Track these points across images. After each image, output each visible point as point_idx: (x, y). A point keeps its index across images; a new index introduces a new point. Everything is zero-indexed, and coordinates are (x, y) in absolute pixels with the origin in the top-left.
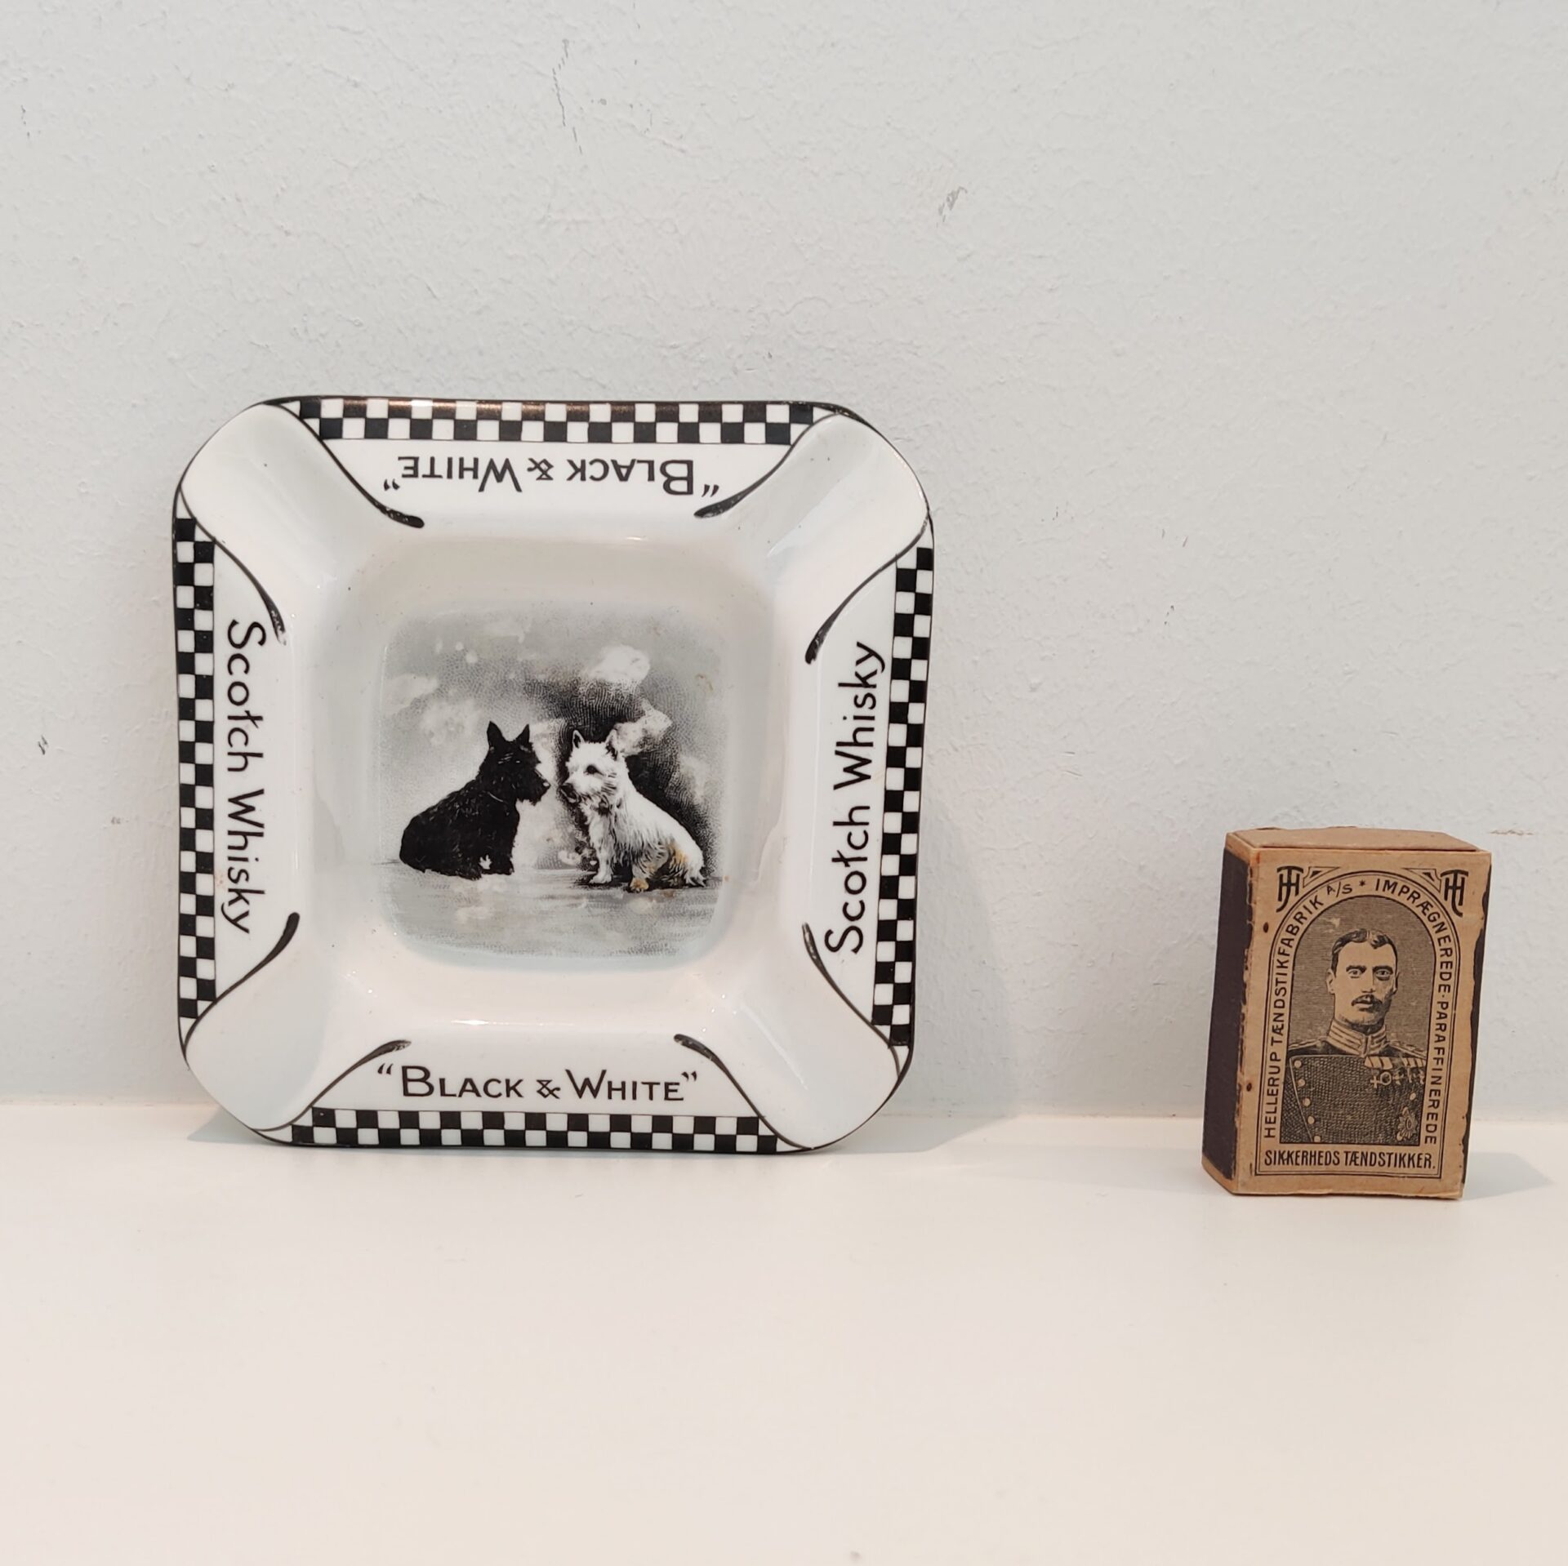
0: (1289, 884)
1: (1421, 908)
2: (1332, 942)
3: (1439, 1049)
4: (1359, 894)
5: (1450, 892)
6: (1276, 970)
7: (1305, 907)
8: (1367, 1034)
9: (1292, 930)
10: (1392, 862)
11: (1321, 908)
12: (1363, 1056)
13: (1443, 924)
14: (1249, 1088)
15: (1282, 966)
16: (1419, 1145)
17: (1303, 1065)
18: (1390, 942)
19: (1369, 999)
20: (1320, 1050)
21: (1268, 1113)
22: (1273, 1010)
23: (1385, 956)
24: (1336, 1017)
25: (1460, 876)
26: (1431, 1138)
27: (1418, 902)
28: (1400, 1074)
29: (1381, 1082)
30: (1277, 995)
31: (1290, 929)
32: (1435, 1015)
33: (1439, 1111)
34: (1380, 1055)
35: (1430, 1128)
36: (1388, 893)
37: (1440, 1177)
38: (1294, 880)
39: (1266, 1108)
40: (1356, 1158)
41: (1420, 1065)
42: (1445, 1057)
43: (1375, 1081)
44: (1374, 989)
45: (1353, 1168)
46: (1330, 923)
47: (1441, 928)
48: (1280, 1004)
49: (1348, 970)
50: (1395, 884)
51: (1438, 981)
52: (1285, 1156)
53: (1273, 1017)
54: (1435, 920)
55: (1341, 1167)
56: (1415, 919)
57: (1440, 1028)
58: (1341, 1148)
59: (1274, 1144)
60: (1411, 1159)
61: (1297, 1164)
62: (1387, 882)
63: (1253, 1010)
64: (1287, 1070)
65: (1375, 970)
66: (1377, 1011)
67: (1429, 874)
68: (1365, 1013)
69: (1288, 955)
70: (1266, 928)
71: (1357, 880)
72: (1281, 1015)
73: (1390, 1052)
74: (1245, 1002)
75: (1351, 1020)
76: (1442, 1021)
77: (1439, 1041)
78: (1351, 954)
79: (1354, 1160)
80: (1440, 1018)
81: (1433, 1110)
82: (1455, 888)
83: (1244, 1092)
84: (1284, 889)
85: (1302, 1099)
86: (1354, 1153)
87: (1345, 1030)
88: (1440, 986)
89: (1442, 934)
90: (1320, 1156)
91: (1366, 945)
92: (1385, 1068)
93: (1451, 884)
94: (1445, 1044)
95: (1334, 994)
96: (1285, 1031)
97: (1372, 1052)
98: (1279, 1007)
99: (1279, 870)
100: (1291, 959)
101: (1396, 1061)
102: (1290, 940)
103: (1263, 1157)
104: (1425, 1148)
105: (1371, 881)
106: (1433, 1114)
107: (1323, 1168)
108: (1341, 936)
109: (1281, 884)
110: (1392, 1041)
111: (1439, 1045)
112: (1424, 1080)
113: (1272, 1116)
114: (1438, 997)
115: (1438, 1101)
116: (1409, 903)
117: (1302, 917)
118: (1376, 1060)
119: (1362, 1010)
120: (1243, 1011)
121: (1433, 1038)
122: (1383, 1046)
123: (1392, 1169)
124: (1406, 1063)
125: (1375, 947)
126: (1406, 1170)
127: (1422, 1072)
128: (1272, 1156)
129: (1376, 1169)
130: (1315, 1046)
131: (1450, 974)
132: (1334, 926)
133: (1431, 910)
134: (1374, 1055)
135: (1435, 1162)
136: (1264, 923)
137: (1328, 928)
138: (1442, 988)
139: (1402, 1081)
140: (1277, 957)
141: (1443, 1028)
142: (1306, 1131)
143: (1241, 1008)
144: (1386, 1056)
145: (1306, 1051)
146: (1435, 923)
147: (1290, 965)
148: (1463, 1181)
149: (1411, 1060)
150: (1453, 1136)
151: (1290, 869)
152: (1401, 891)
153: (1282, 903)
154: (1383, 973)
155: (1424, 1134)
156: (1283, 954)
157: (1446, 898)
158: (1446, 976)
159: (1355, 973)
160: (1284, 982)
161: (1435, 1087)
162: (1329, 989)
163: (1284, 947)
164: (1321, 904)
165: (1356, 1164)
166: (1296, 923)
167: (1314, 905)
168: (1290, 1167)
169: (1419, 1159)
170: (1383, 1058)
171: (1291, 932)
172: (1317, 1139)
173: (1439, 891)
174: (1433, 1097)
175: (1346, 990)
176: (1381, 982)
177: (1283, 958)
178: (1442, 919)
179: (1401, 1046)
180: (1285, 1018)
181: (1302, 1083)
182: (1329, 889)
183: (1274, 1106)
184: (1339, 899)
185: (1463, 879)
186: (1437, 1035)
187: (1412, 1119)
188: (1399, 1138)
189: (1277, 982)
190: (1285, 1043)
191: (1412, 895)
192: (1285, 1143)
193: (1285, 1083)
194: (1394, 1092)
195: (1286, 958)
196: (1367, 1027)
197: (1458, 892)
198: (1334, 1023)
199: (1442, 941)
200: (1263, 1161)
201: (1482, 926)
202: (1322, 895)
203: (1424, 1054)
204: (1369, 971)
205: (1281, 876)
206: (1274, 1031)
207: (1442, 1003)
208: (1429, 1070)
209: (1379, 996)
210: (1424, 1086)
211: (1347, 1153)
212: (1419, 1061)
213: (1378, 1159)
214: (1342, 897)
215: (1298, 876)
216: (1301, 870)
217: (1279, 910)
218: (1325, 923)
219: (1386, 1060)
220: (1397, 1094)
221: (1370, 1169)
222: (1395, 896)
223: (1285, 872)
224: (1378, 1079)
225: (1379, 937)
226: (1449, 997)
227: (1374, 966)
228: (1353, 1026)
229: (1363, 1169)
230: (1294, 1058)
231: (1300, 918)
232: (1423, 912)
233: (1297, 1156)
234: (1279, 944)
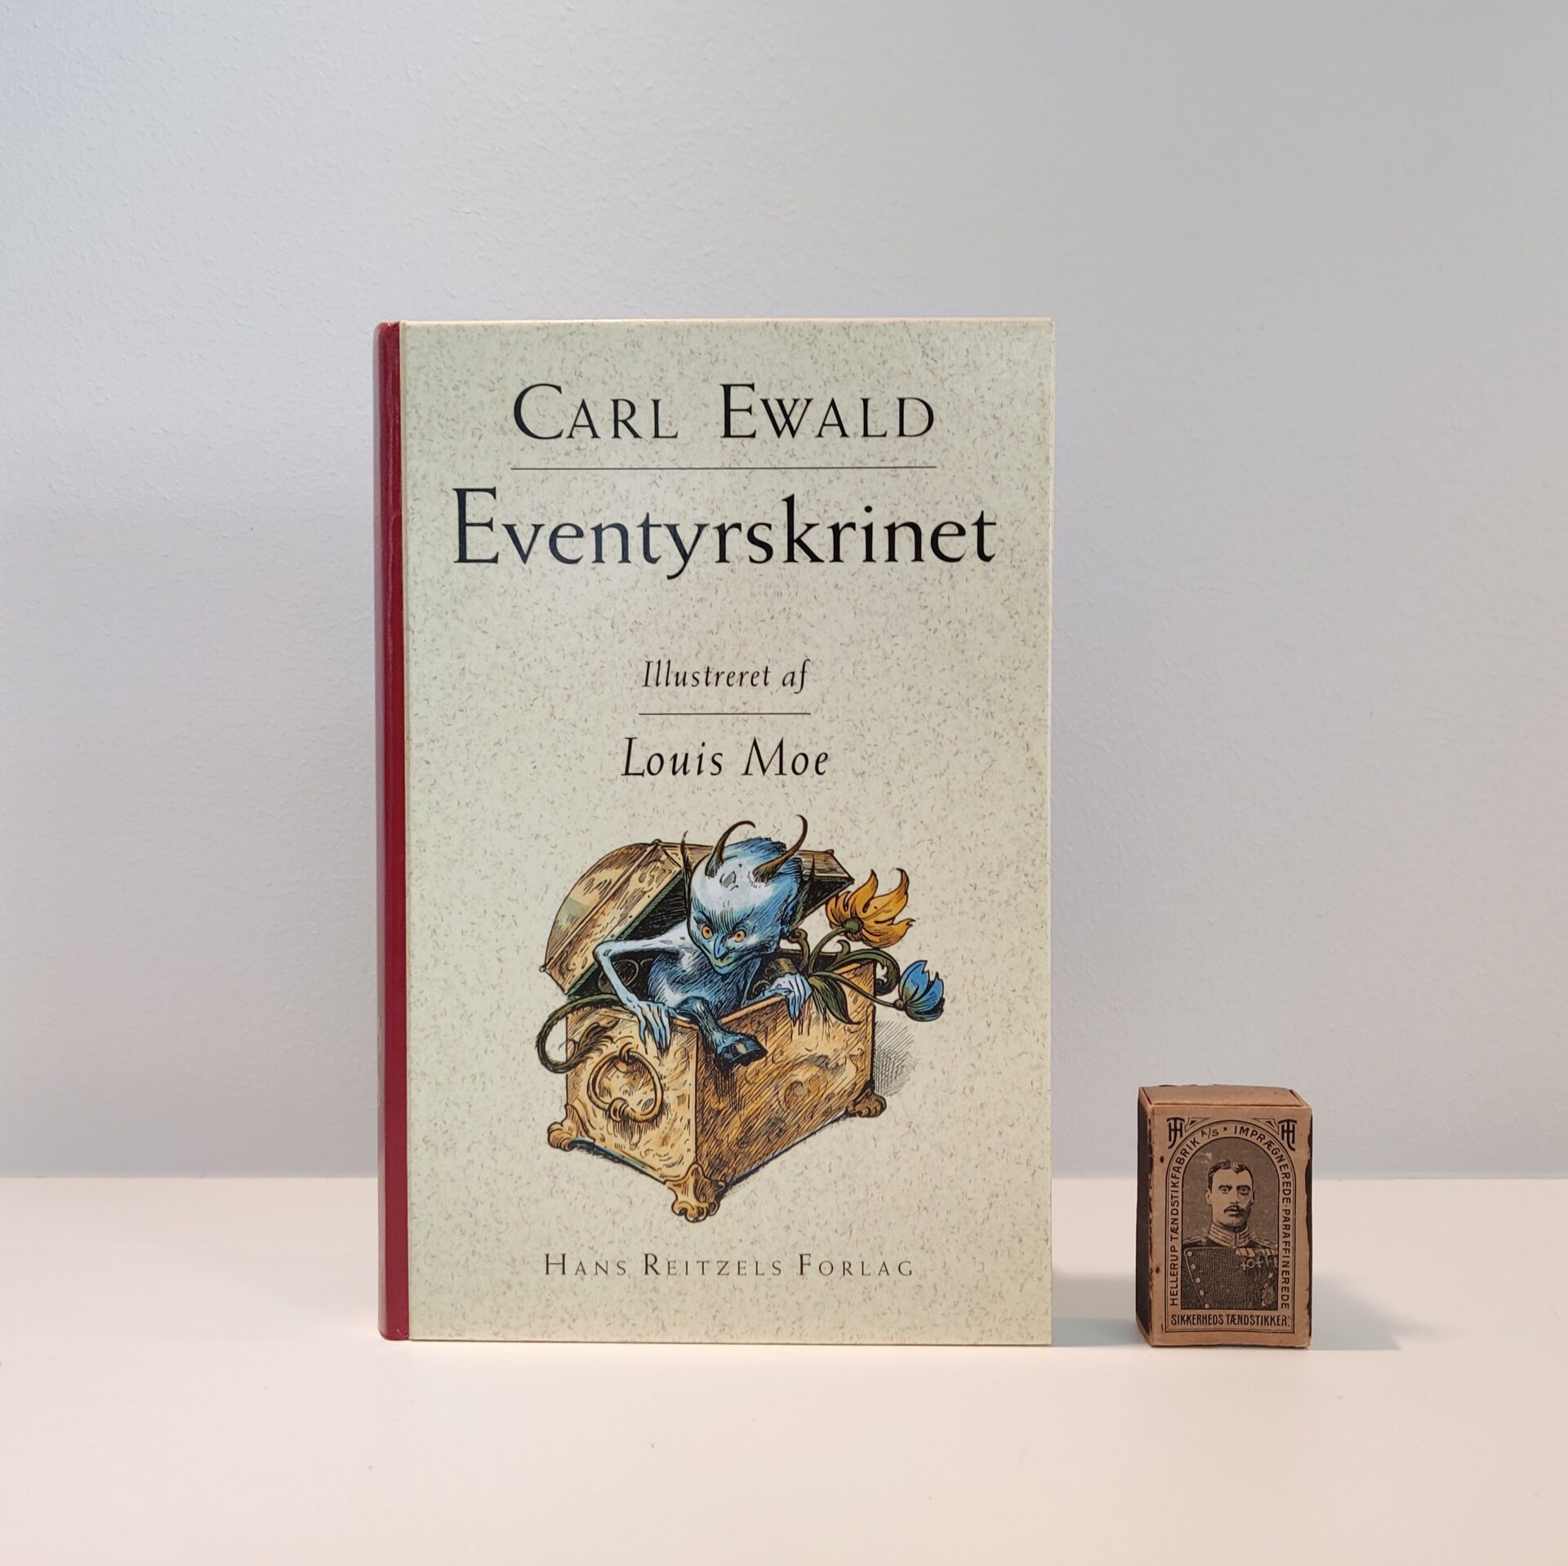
0: (1176, 1130)
1: (1266, 1145)
2: (1207, 1169)
3: (1286, 1242)
4: (1223, 1136)
5: (1286, 1134)
6: (1171, 1189)
7: (1187, 1145)
8: (1236, 1233)
9: (1180, 1161)
10: (1245, 1115)
11: (1198, 1146)
12: (1234, 1248)
13: (1282, 1156)
14: (1158, 1270)
15: (1174, 1186)
16: (1277, 1309)
17: (1193, 1254)
18: (1247, 1169)
19: (1235, 1208)
20: (1204, 1244)
21: (1171, 1288)
22: (1171, 1216)
23: (1244, 1178)
24: (1214, 1220)
25: (1291, 1124)
26: (1286, 1304)
27: (1264, 1141)
28: (1261, 1260)
29: (1248, 1265)
30: (1173, 1205)
31: (1178, 1160)
32: (1281, 1219)
33: (1290, 1285)
34: (1245, 1247)
35: (1285, 1298)
36: (1243, 1136)
37: (1294, 1333)
38: (1178, 1127)
39: (1170, 1285)
40: (1235, 1319)
41: (1274, 1254)
42: (1291, 1248)
43: (1243, 1265)
44: (1239, 1201)
45: (1232, 1326)
46: (1205, 1157)
47: (1281, 1159)
48: (1175, 1212)
49: (1220, 1188)
50: (1248, 1129)
51: (1282, 1196)
52: (1185, 1318)
53: (1171, 1221)
54: (1276, 1153)
55: (1225, 1326)
56: (1263, 1153)
57: (1286, 1228)
58: (1224, 1312)
59: (1177, 1310)
60: (1272, 1319)
61: (1194, 1324)
62: (1242, 1128)
63: (1157, 1215)
64: (1183, 1258)
65: (1238, 1188)
66: (1242, 1216)
67: (1270, 1123)
68: (1233, 1218)
69: (1178, 1178)
70: (1162, 1160)
71: (1223, 1126)
72: (1176, 1220)
73: (1252, 1245)
74: (1151, 1211)
75: (1225, 1222)
76: (1284, 1223)
77: (1285, 1237)
78: (1220, 1178)
79: (1233, 1321)
80: (1285, 1221)
81: (1285, 1285)
82: (1288, 1131)
83: (1154, 1274)
84: (1173, 1133)
85: (1194, 1278)
86: (1233, 1316)
87: (1222, 1230)
88: (1284, 1199)
89: (1282, 1163)
90: (1209, 1318)
91: (1230, 1171)
92: (1250, 1256)
93: (1286, 1128)
94: (1290, 1239)
95: (1211, 1205)
96: (1180, 1230)
97: (1240, 1245)
98: (1174, 1214)
99: (1168, 1120)
100: (1180, 1181)
101: (1257, 1251)
102: (1179, 1168)
103: (1170, 1319)
104: (1281, 1312)
105: (1231, 1127)
106: (1285, 1288)
107: (1212, 1327)
108: (1214, 1164)
109: (1170, 1130)
110: (1253, 1237)
111: (1286, 1240)
112: (1278, 1264)
113: (1175, 1290)
114: (1282, 1206)
115: (1288, 1279)
116: (1258, 1142)
117: (1186, 1152)
118: (1243, 1250)
119: (1232, 1216)
120: (1150, 1217)
121: (1281, 1235)
122: (1247, 1241)
123: (1259, 1327)
124: (1264, 1252)
125: (1237, 1172)
126: (1269, 1327)
127: (1275, 1259)
128: (1176, 1319)
129: (1249, 1327)
130: (1200, 1241)
131: (1290, 1190)
132: (1208, 1159)
133: (1274, 1147)
134: (1241, 1247)
135: (1289, 1322)
136: (1160, 1157)
137: (1204, 1160)
138: (1285, 1200)
139: (1262, 1265)
140: (1171, 1179)
141: (1287, 1227)
142: (1199, 1301)
143: (1148, 1215)
144: (1250, 1247)
145: (1195, 1244)
146: (1277, 1156)
147: (1180, 1185)
148: (1310, 1335)
149: (1267, 1250)
150: (1300, 1304)
151: (1175, 1119)
152: (1252, 1134)
153: (1171, 1143)
154: (1244, 1190)
155: (1280, 1302)
156: (1175, 1177)
157: (1283, 1138)
158: (1287, 1192)
159: (1225, 1190)
160: (1177, 1197)
161: (1285, 1269)
162: (1208, 1202)
163: (1175, 1173)
164: (1198, 1143)
165: (1235, 1324)
166: (1182, 1156)
167: (1193, 1144)
168: (1189, 1326)
169: (1278, 1320)
170: (1248, 1249)
171: (1179, 1163)
172: (1207, 1306)
173: (1278, 1134)
174: (1285, 1276)
175: (1220, 1202)
176: (1243, 1197)
177: (1175, 1181)
178: (1281, 1153)
179: (1260, 1240)
180: (1179, 1221)
181: (1193, 1266)
182: (1203, 1133)
183: (1175, 1284)
184: (1210, 1140)
185: (1294, 1126)
186: (1284, 1233)
187: (1271, 1291)
188: (1263, 1305)
189: (1172, 1197)
190: (1180, 1239)
191: (1260, 1137)
192: (1184, 1309)
193: (1182, 1267)
194: (1257, 1273)
195: (1177, 1180)
196: (1235, 1228)
197: (1291, 1134)
198: (1213, 1225)
199: (1283, 1168)
200: (1170, 1321)
201: (1309, 1157)
202: (1198, 1136)
203: (1276, 1246)
204: (1234, 1189)
205: (1170, 1125)
206: (1172, 1231)
207: (1286, 1211)
208: (1280, 1256)
209: (1243, 1206)
210: (1278, 1268)
211: (1228, 1316)
212: (1273, 1251)
213: (1250, 1320)
214: (1212, 1138)
215: (1181, 1124)
216: (1183, 1120)
217: (1170, 1147)
218: (1202, 1157)
219: (1250, 1250)
220: (1260, 1274)
221: (1246, 1327)
222: (1248, 1137)
223: (1172, 1122)
224: (1246, 1263)
225: (1239, 1165)
226: (1290, 1207)
227: (1238, 1185)
228: (1226, 1227)
229: (1240, 1327)
230: (1187, 1249)
231: (1185, 1153)
232: (1268, 1148)
233: (1194, 1319)
234: (1172, 1171)
